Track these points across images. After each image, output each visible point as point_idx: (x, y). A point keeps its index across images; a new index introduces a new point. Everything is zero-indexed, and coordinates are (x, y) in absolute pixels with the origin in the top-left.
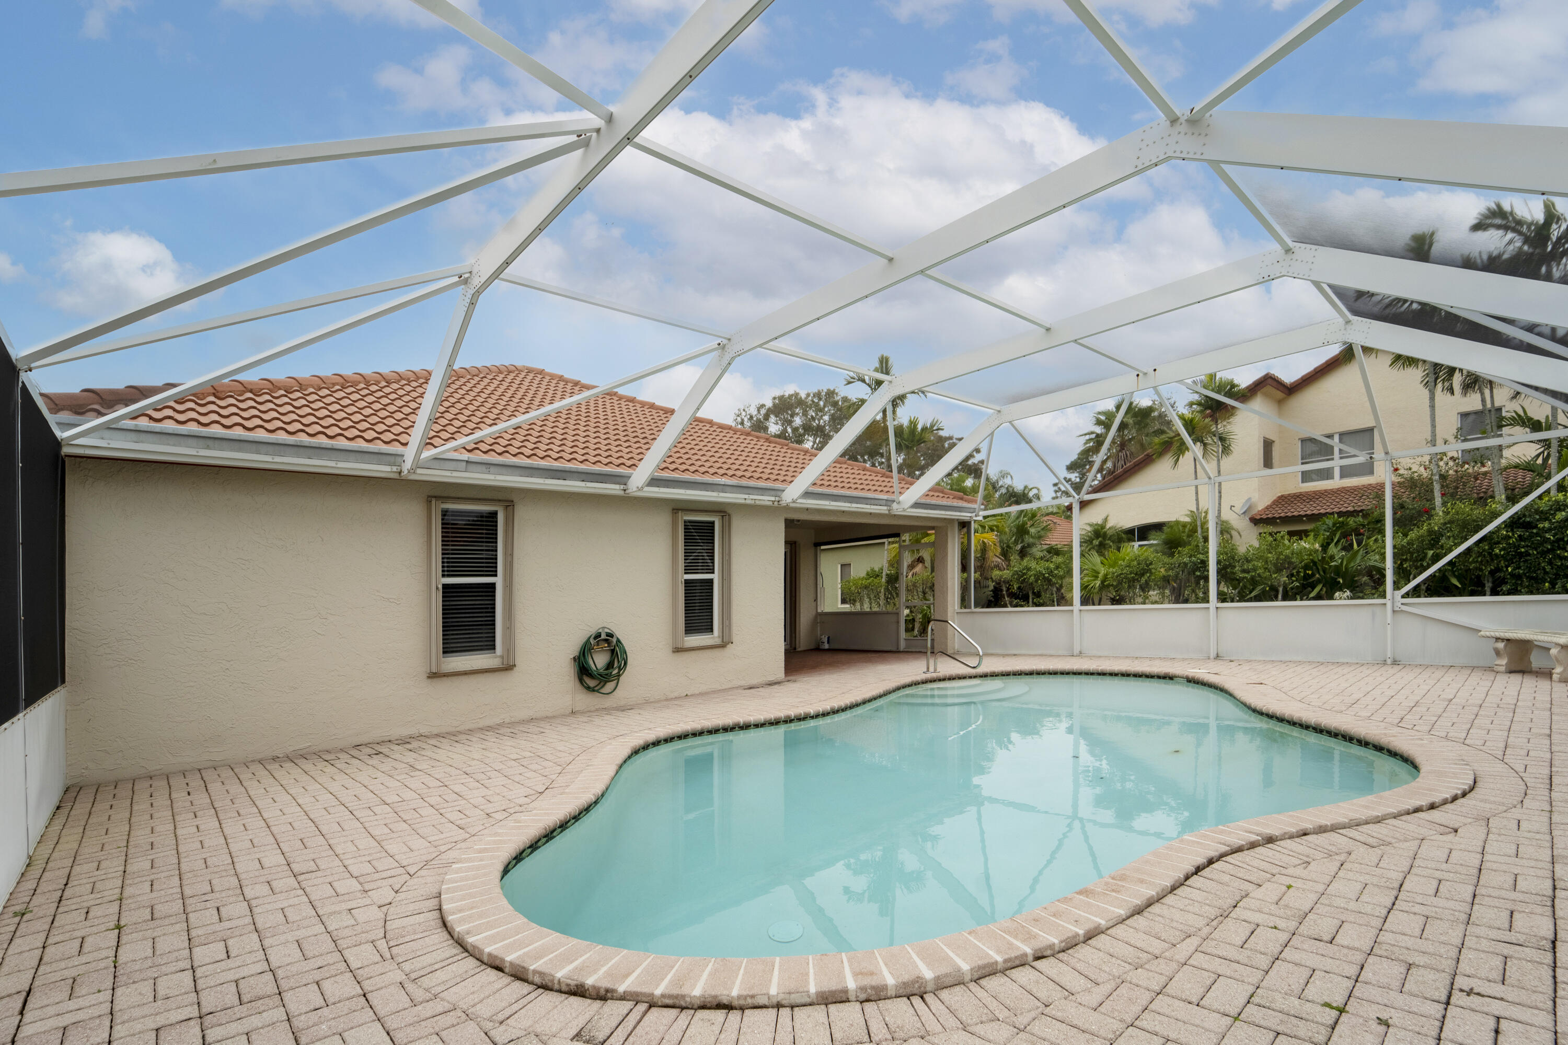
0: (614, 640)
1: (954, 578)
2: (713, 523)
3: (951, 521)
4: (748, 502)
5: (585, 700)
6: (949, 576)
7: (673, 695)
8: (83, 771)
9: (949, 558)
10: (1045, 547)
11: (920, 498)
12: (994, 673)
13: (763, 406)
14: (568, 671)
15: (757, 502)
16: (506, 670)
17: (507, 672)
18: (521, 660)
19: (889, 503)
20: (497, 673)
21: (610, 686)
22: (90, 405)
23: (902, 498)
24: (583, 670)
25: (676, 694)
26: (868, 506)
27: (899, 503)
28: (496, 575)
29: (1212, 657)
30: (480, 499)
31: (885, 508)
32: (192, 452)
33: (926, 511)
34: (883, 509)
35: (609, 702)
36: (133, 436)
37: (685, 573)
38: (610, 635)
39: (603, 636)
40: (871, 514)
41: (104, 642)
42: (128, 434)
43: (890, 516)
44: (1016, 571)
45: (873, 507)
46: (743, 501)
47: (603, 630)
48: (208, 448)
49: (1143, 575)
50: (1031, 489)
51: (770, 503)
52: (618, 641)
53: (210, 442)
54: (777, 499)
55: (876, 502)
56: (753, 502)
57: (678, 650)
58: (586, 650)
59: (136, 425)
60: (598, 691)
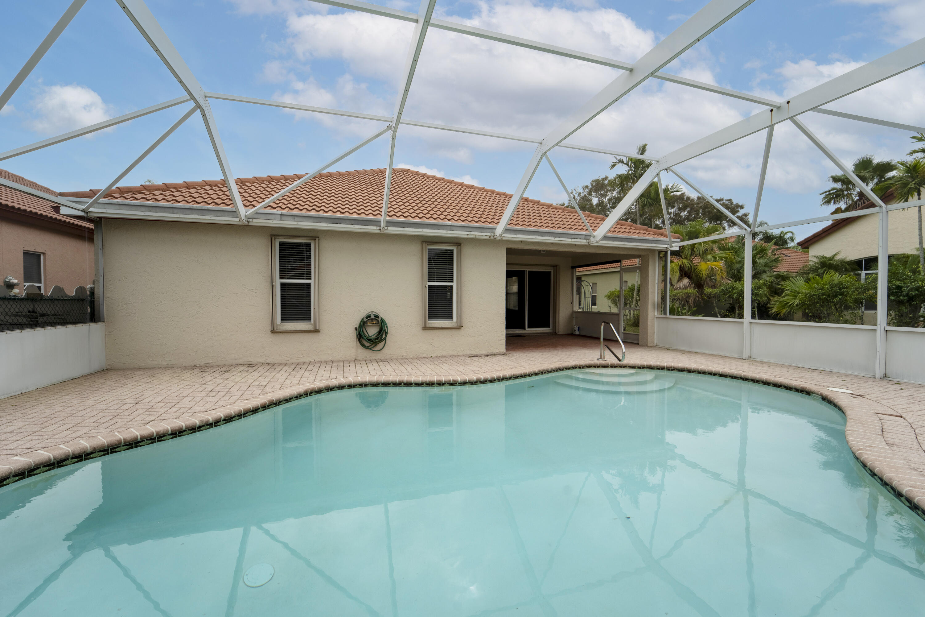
0: (380, 319)
1: (654, 292)
2: (453, 250)
3: (652, 251)
4: (470, 236)
5: (363, 353)
6: (650, 290)
7: (422, 356)
8: (113, 363)
9: (650, 278)
10: (775, 273)
11: (607, 233)
12: (650, 366)
13: (587, 187)
14: (353, 335)
15: (477, 237)
16: (316, 332)
17: (316, 333)
18: (324, 327)
19: (588, 237)
20: (310, 334)
21: (380, 345)
22: (112, 194)
23: (595, 234)
24: (361, 336)
25: (424, 355)
26: (570, 240)
27: (594, 237)
28: (311, 279)
29: (877, 376)
30: (299, 236)
31: (585, 241)
32: (142, 213)
33: (623, 243)
34: (584, 242)
35: (379, 356)
36: (117, 207)
37: (428, 281)
38: (376, 316)
39: (372, 317)
40: (576, 245)
41: (120, 304)
42: (115, 206)
43: (589, 246)
44: (722, 289)
45: (573, 240)
46: (466, 236)
47: (372, 313)
48: (150, 211)
49: (836, 296)
50: (786, 233)
51: (488, 237)
52: (382, 319)
53: (151, 209)
54: (492, 234)
55: (576, 236)
56: (474, 237)
57: (425, 328)
58: (363, 325)
59: (117, 201)
60: (370, 349)
